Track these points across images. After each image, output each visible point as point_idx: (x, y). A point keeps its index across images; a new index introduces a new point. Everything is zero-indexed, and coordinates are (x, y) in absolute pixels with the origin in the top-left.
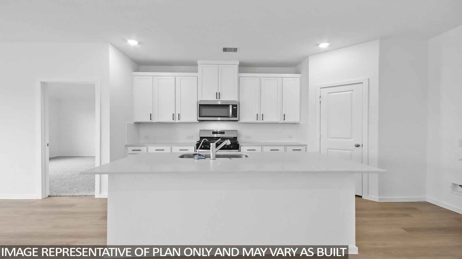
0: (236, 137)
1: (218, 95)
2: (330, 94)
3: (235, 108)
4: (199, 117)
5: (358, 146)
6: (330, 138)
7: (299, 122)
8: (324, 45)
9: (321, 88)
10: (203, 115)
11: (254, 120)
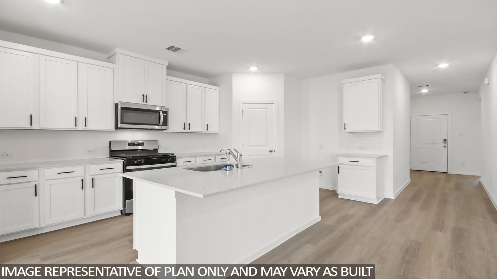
0: (157, 149)
1: (145, 98)
2: (251, 109)
3: (165, 115)
4: (121, 123)
5: (271, 152)
6: (251, 146)
7: (218, 133)
8: (253, 69)
9: (243, 103)
10: (125, 121)
11: (181, 129)
